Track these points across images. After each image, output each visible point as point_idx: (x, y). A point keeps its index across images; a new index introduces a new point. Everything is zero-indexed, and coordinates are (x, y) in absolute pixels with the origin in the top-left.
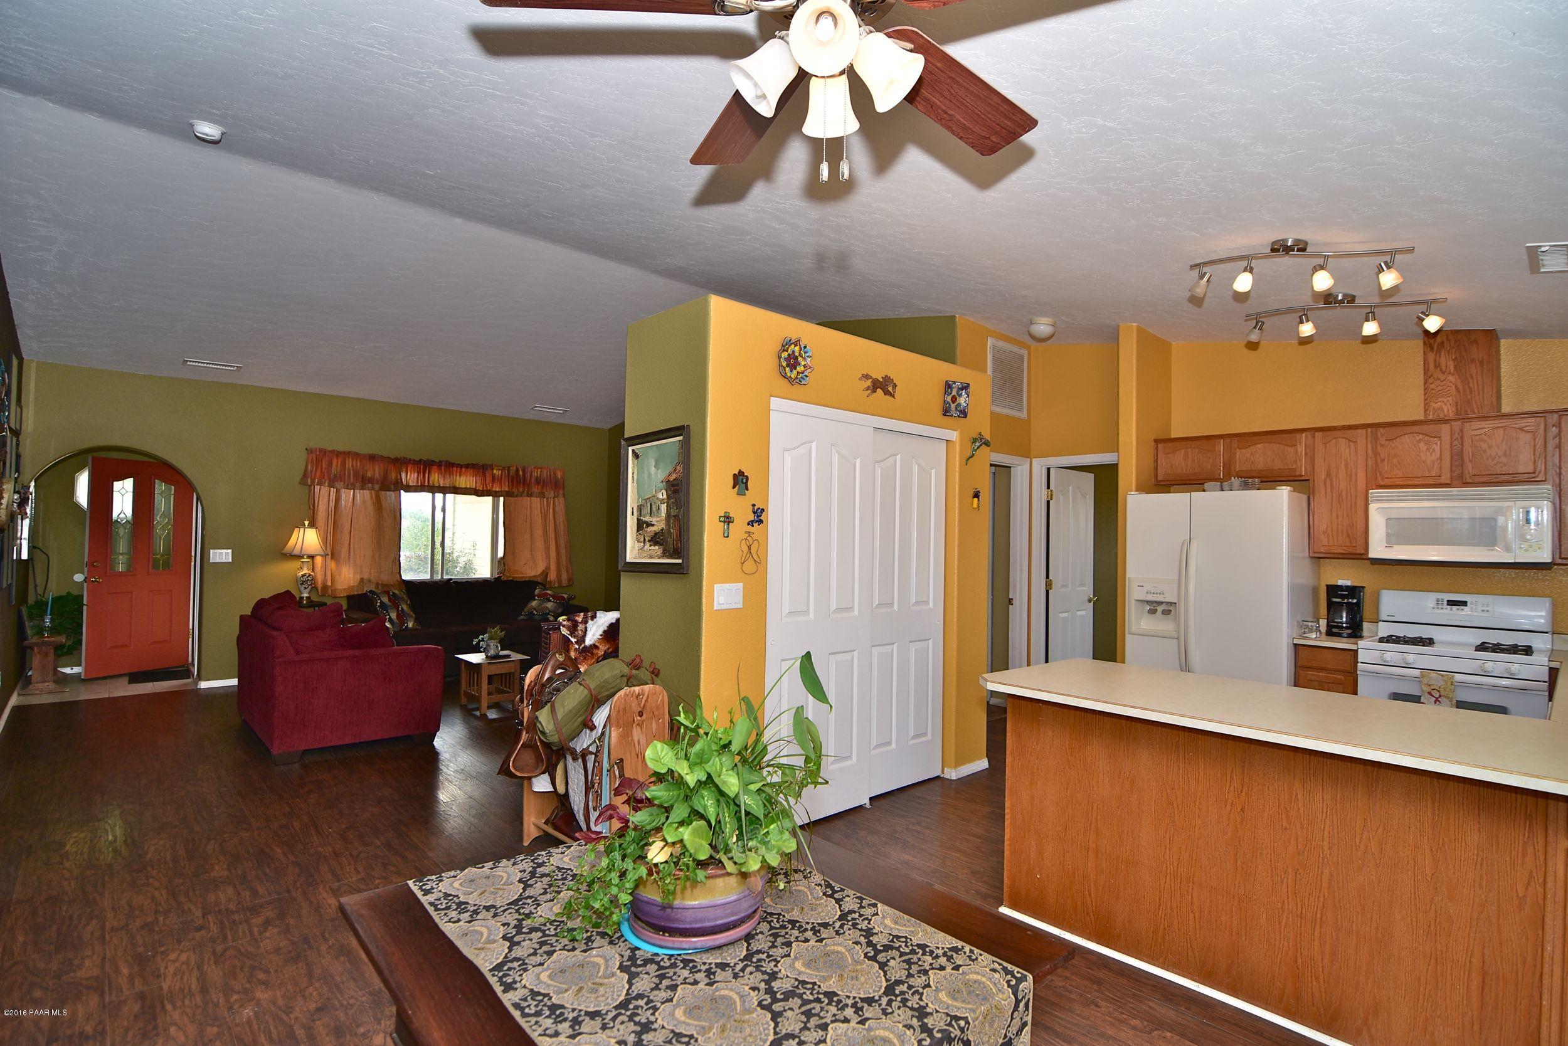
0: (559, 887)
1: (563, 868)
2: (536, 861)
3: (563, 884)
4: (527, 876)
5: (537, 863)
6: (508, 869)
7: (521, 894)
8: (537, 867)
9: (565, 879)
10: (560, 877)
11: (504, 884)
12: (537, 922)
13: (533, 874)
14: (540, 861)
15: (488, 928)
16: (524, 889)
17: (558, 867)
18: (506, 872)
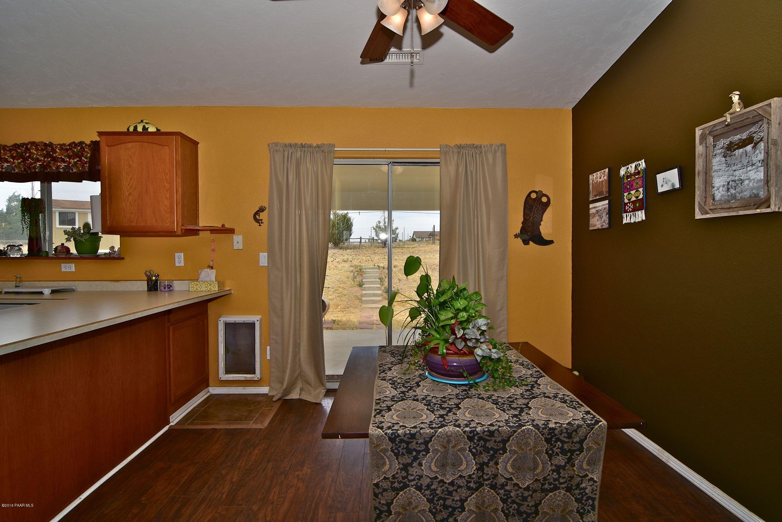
0: (508, 400)
1: (501, 410)
2: (518, 419)
3: (505, 401)
4: (526, 411)
5: (517, 418)
6: (538, 418)
7: (530, 401)
8: (518, 415)
9: (503, 404)
10: (505, 405)
11: (540, 408)
12: (524, 387)
13: (522, 410)
14: (515, 419)
15: (548, 389)
16: (528, 403)
17: (504, 412)
18: (539, 416)
